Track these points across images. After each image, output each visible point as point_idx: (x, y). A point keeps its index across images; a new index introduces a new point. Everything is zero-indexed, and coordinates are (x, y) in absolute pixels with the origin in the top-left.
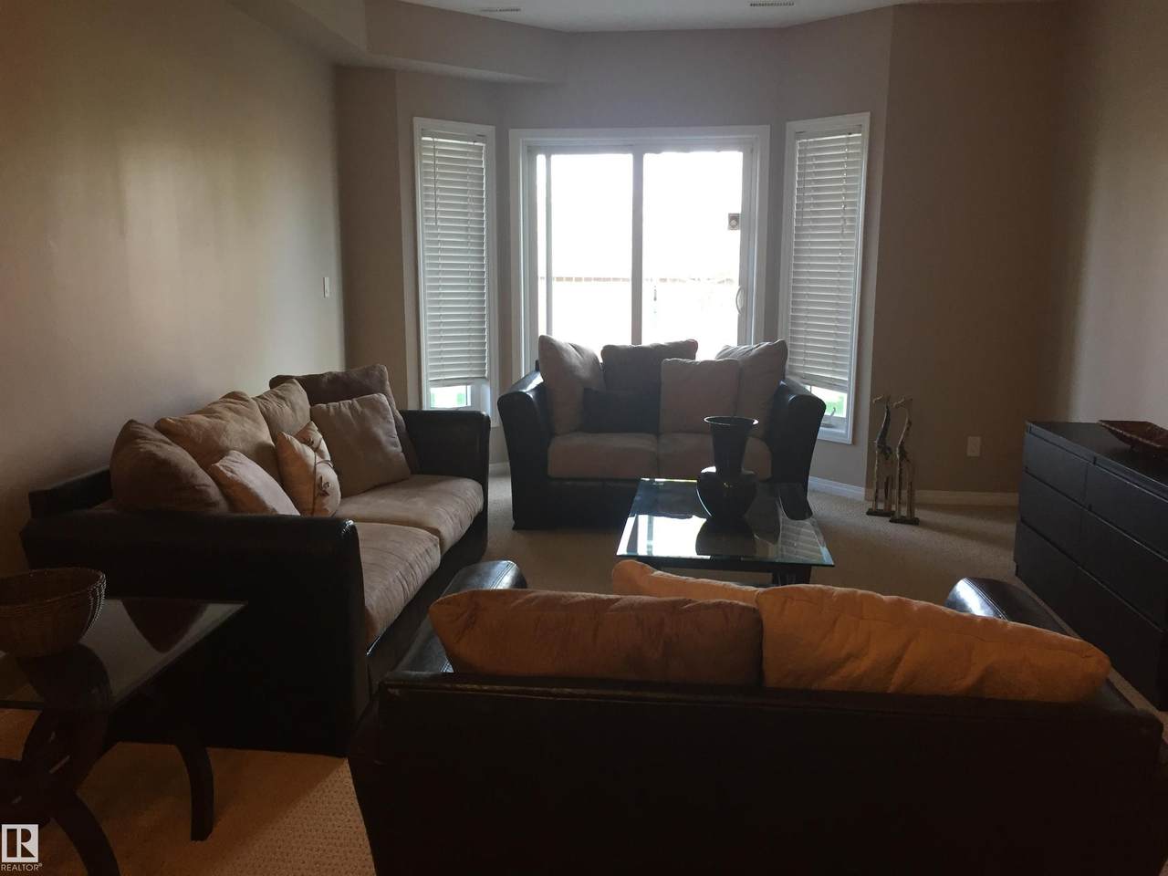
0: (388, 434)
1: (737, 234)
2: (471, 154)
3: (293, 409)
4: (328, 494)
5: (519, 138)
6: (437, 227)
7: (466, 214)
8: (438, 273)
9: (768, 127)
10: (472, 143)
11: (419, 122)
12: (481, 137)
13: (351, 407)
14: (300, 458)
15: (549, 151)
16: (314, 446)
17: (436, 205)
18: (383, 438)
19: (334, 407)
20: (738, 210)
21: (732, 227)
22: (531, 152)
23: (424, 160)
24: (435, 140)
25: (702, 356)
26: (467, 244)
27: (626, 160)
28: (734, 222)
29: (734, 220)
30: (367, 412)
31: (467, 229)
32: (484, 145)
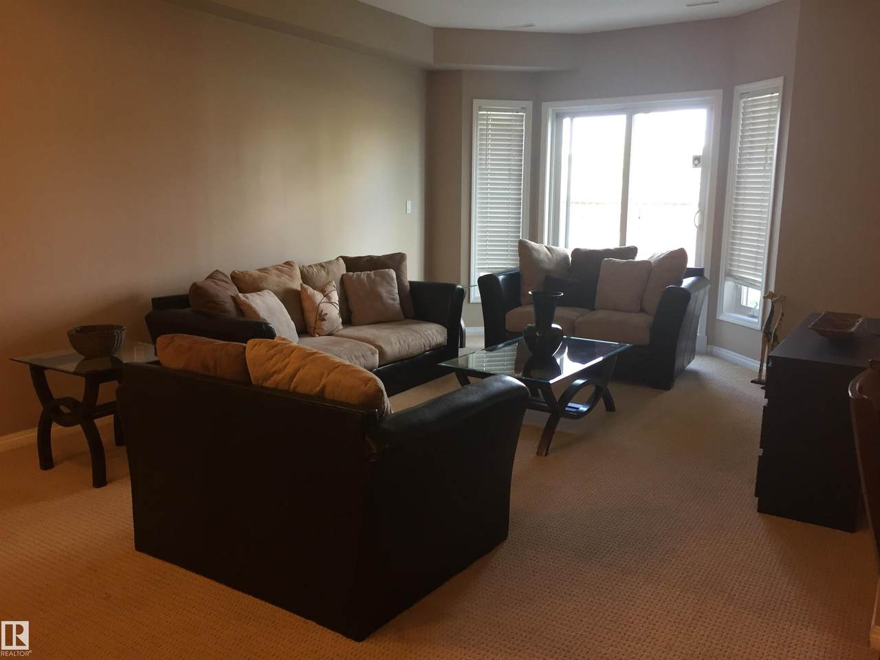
0: (390, 293)
1: (699, 170)
2: (515, 121)
3: (328, 273)
4: (325, 320)
5: (549, 109)
6: (487, 169)
7: (510, 160)
8: (487, 198)
9: (721, 91)
10: (515, 114)
11: (476, 102)
12: (523, 109)
13: (368, 276)
14: (311, 299)
15: (573, 115)
16: (326, 294)
17: (487, 155)
18: (385, 294)
19: (357, 275)
20: (700, 153)
21: (696, 166)
22: (559, 117)
23: (479, 127)
24: (489, 113)
25: (640, 257)
26: (509, 179)
27: (621, 119)
28: (696, 162)
29: (697, 160)
30: (378, 279)
31: (509, 170)
32: (524, 114)
